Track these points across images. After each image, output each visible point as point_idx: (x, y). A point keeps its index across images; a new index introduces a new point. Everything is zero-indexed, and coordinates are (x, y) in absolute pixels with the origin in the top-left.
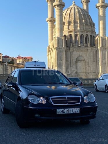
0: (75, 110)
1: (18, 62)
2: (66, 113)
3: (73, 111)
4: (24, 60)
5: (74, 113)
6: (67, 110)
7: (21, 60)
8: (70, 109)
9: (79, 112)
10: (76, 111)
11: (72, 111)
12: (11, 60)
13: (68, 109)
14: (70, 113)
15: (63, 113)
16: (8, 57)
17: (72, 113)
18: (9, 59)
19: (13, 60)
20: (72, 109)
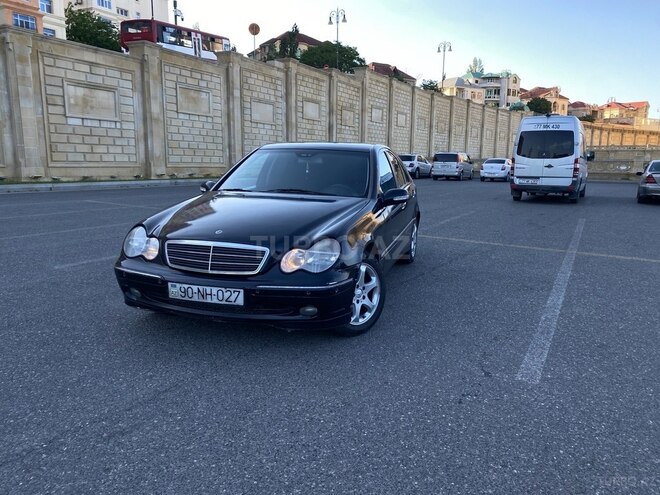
0: (227, 295)
1: (607, 115)
2: (196, 298)
3: (221, 298)
4: (624, 111)
5: (224, 302)
6: (199, 291)
7: (616, 112)
8: (208, 289)
9: (240, 301)
10: (232, 298)
11: (216, 295)
12: (589, 113)
13: (201, 288)
14: (209, 301)
15: (186, 298)
16: (582, 105)
17: (215, 301)
18: (585, 110)
19: (595, 112)
20: (215, 290)
